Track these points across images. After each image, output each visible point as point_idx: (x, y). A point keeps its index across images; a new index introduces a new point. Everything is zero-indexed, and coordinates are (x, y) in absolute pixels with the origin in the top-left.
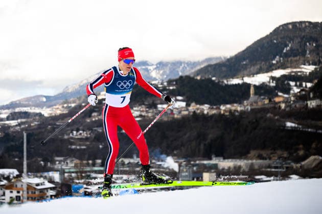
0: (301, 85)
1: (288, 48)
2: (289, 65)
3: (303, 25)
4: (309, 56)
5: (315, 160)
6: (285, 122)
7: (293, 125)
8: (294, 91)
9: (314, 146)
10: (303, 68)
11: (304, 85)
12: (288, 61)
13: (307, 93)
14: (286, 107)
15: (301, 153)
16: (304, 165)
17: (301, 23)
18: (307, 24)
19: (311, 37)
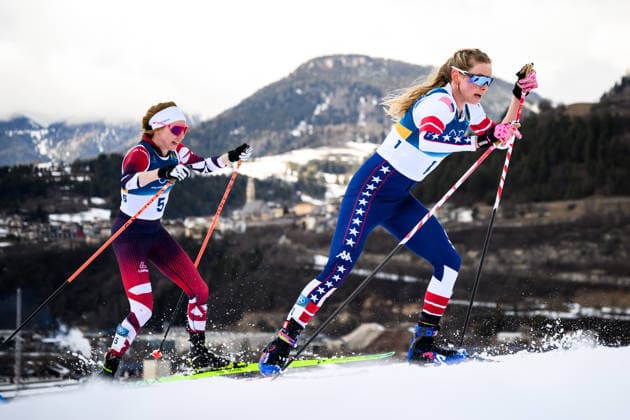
1: (324, 107)
2: (325, 141)
3: (355, 63)
4: (364, 124)
5: (370, 332)
6: (312, 255)
8: (332, 192)
9: (368, 303)
10: (351, 147)
12: (322, 133)
14: (317, 225)
15: (344, 318)
16: (348, 343)
17: (350, 57)
18: (362, 60)
19: (369, 88)
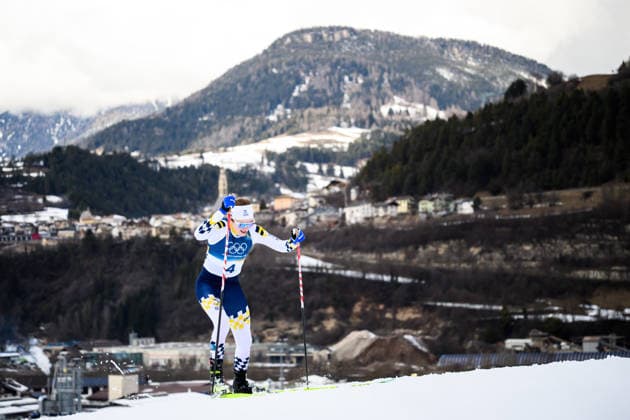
0: (331, 172)
1: (304, 87)
2: (305, 126)
3: (337, 36)
4: (349, 106)
5: (360, 339)
7: (314, 262)
8: (315, 185)
9: (357, 308)
10: (335, 133)
11: (337, 172)
12: (302, 116)
13: (344, 190)
14: (298, 220)
15: (330, 325)
16: (335, 353)
17: (332, 30)
18: (345, 33)
19: (354, 64)
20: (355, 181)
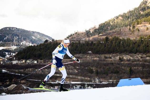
0: (10, 54)
1: (6, 38)
2: (6, 45)
3: (14, 29)
4: (15, 42)
5: (13, 86)
6: (2, 70)
7: (5, 71)
8: (7, 56)
9: (13, 80)
10: (12, 47)
11: (12, 54)
12: (5, 43)
13: (13, 58)
14: (3, 63)
15: (8, 83)
16: (8, 89)
17: (13, 28)
18: (15, 29)
19: (16, 34)
20: (15, 56)
